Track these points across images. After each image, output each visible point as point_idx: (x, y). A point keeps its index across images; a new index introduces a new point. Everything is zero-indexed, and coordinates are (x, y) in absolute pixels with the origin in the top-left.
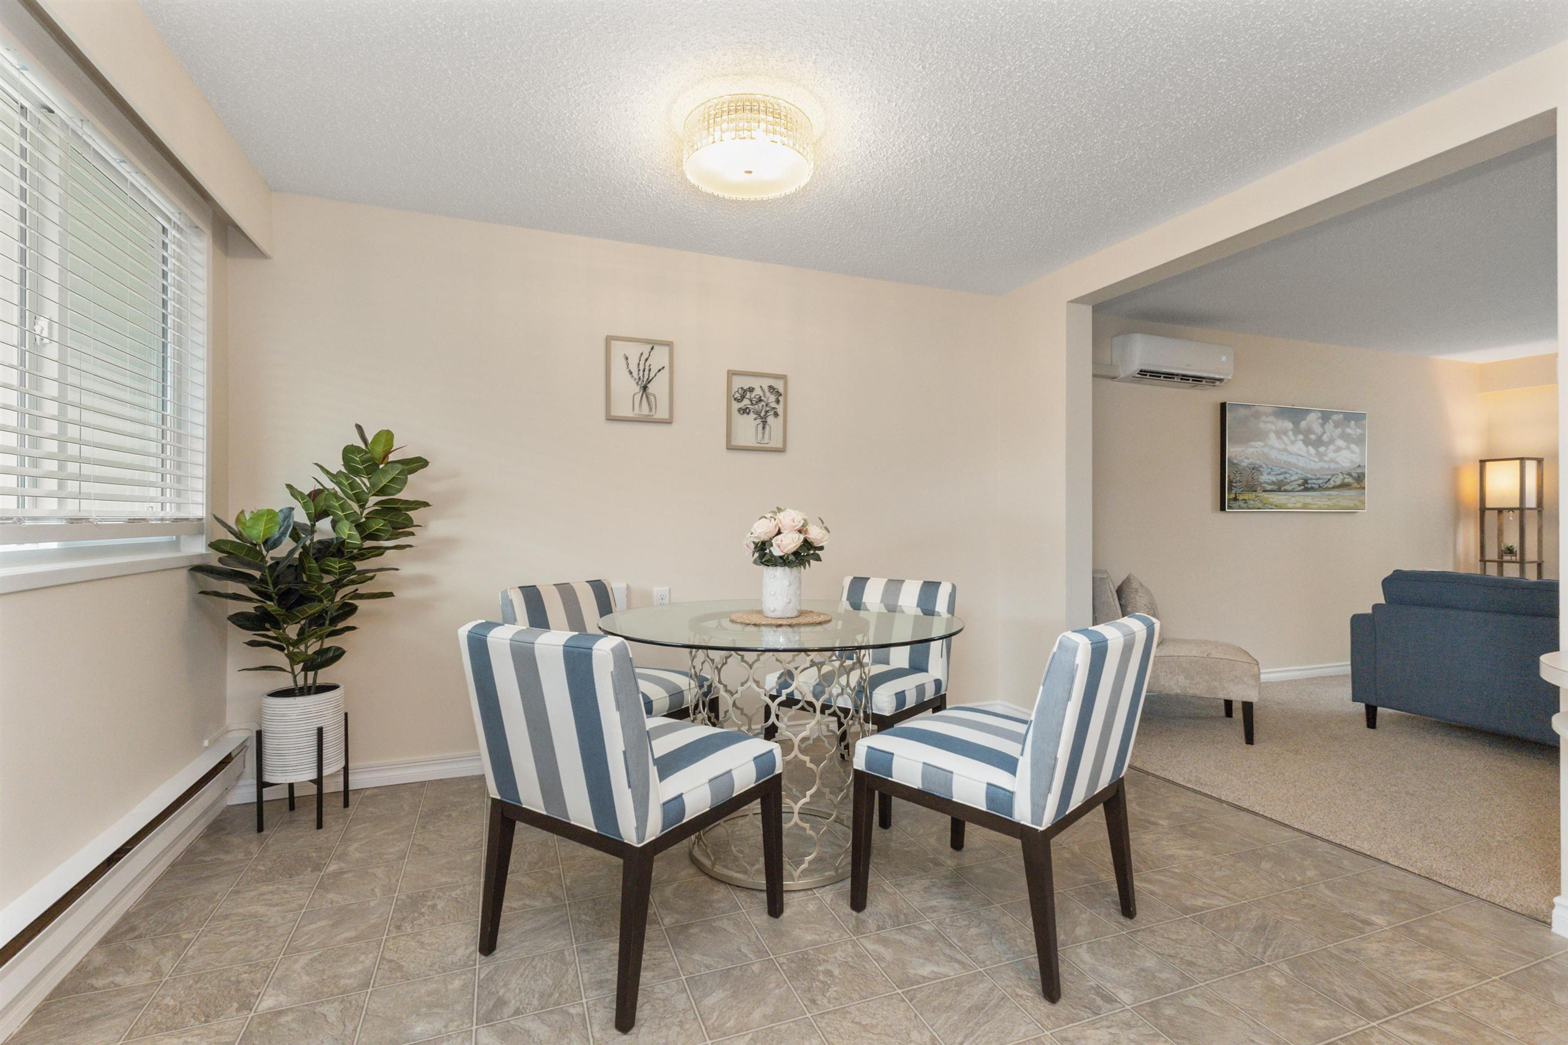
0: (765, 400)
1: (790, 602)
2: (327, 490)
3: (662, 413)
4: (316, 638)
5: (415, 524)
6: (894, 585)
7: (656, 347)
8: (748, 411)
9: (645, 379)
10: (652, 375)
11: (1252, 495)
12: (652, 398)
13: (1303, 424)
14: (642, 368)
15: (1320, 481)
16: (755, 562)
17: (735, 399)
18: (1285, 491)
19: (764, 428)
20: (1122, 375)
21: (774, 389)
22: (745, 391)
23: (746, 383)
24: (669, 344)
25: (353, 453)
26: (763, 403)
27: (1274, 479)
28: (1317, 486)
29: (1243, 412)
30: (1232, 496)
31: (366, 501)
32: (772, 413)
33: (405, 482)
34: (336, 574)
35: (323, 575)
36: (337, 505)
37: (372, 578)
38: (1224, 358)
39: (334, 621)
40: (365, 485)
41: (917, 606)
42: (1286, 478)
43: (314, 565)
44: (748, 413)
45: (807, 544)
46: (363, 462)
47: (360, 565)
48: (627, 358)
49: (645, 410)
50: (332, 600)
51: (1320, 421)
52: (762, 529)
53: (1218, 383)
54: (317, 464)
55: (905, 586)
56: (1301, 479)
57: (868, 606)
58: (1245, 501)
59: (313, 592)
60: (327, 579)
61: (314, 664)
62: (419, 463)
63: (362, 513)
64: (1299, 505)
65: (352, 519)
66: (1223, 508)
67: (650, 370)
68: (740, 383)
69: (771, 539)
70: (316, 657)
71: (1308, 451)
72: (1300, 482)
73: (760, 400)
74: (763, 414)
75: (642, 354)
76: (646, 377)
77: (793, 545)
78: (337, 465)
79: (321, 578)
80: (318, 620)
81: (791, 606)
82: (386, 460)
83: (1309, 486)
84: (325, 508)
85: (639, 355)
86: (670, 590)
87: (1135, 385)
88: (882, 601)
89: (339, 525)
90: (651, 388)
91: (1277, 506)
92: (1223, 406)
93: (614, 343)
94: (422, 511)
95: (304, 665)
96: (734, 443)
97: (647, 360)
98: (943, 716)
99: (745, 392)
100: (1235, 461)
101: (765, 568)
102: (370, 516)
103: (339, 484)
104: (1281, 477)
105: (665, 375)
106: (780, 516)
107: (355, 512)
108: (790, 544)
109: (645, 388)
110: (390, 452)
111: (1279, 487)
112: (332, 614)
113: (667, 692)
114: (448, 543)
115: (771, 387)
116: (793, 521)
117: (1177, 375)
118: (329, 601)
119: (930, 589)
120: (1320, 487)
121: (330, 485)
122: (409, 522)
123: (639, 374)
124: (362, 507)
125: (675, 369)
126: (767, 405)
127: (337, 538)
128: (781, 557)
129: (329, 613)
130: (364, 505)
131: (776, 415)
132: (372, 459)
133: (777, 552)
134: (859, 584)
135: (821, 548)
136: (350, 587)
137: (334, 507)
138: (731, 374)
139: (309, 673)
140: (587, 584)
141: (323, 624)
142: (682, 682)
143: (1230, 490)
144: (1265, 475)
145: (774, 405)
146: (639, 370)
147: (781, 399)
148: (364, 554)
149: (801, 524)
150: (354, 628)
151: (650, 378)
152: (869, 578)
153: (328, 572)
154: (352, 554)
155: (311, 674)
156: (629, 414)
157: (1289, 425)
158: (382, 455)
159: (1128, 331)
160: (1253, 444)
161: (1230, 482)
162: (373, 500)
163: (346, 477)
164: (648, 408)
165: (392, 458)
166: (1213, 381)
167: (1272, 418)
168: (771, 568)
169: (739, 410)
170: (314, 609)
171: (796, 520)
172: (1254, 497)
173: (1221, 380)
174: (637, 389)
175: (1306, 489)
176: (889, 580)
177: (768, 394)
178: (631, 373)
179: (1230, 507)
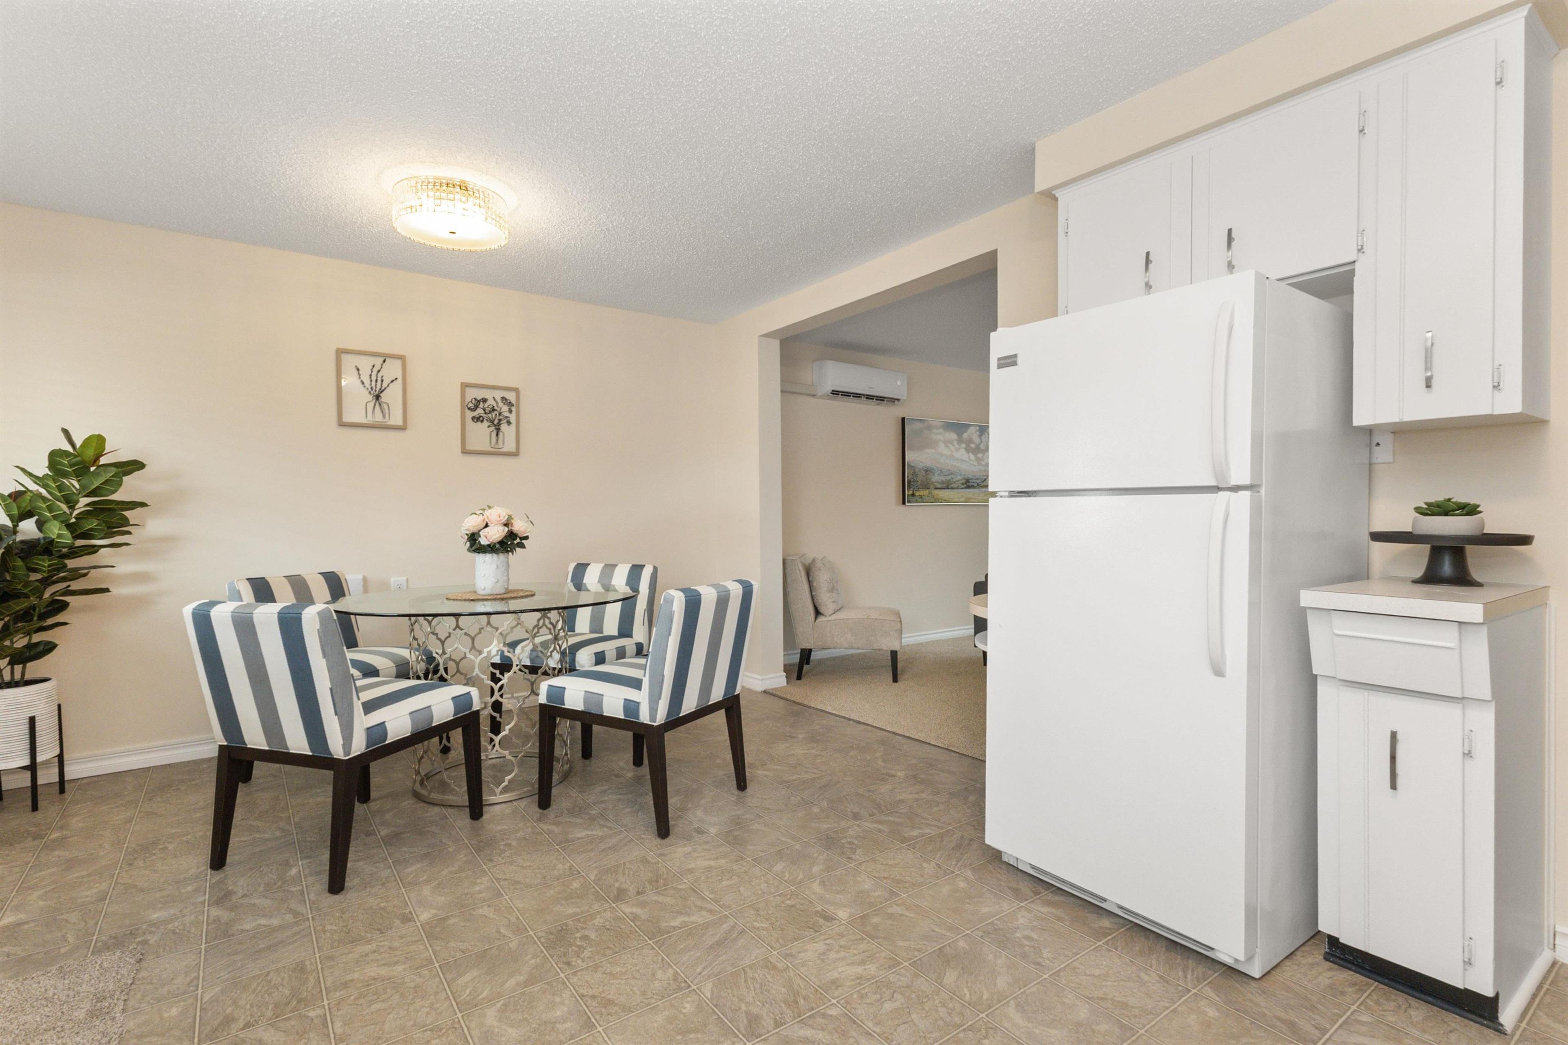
0: (499, 410)
1: (497, 582)
2: (31, 491)
3: (396, 419)
4: (24, 634)
5: (131, 523)
6: (609, 569)
7: (387, 360)
8: (481, 419)
9: (378, 389)
10: (385, 385)
11: (926, 492)
12: (385, 406)
13: (965, 435)
14: (374, 378)
15: (978, 481)
16: (469, 550)
17: (469, 409)
18: (952, 488)
19: (497, 435)
20: (820, 394)
21: (506, 400)
22: (479, 401)
23: (480, 394)
24: (402, 358)
25: (61, 457)
26: (496, 412)
27: (943, 479)
28: (976, 485)
29: (918, 425)
30: (911, 492)
31: (77, 502)
32: (505, 421)
33: (120, 484)
34: (44, 572)
35: (30, 574)
36: (44, 506)
37: (85, 575)
38: (899, 383)
39: (43, 617)
40: (74, 486)
41: (626, 585)
42: (952, 478)
43: (19, 563)
44: (482, 421)
45: (512, 535)
46: (71, 465)
47: (71, 563)
48: (358, 370)
49: (378, 417)
50: (40, 597)
51: (978, 433)
52: (472, 523)
53: (896, 402)
54: (17, 467)
55: (617, 569)
56: (964, 479)
57: (589, 587)
58: (921, 496)
59: (20, 589)
60: (34, 577)
61: (21, 658)
62: (136, 466)
63: (71, 514)
64: (963, 499)
65: (61, 519)
66: (904, 503)
67: (382, 381)
68: (473, 394)
69: (480, 531)
70: (26, 650)
71: (969, 457)
72: (963, 481)
73: (494, 410)
74: (496, 422)
75: (374, 366)
76: (379, 387)
77: (498, 535)
78: (42, 469)
79: (29, 576)
80: (26, 615)
81: (499, 585)
82: (97, 462)
83: (970, 484)
84: (29, 508)
85: (371, 367)
86: (407, 580)
87: (830, 402)
88: (599, 582)
89: (46, 527)
90: (384, 397)
91: (945, 501)
92: (903, 419)
93: (344, 357)
94: (139, 510)
95: (10, 660)
96: (469, 447)
97: (379, 371)
98: (621, 663)
99: (477, 403)
100: (913, 465)
101: (476, 554)
102: (80, 516)
103: (45, 486)
104: (948, 478)
105: (398, 386)
106: (487, 513)
107: (65, 512)
108: (495, 535)
109: (378, 397)
110: (102, 455)
111: (947, 486)
112: (40, 610)
113: (394, 663)
114: (168, 541)
115: (503, 398)
116: (499, 517)
117: (864, 395)
118: (37, 597)
119: (636, 570)
120: (978, 485)
121: (33, 487)
122: (125, 522)
123: (371, 384)
124: (72, 508)
125: (408, 380)
126: (500, 414)
127: (44, 538)
128: (489, 545)
129: (37, 610)
130: (74, 506)
131: (509, 423)
132: (82, 462)
133: (483, 541)
134: (581, 569)
135: (526, 538)
136: (60, 584)
137: (41, 508)
138: (465, 386)
139: (16, 666)
140: (320, 575)
141: (31, 620)
142: (405, 653)
143: (909, 487)
144: (936, 474)
145: (507, 414)
146: (371, 381)
147: (513, 409)
148: (75, 552)
149: (506, 518)
150: (65, 624)
151: (383, 388)
152: (589, 564)
153: (35, 570)
154: (61, 553)
155: (18, 668)
156: (361, 419)
157: (954, 436)
158: (93, 458)
159: (823, 358)
160: (927, 451)
161: (909, 482)
162: (84, 501)
163: (53, 480)
164: (381, 415)
165: (103, 461)
166: (893, 400)
167: (941, 431)
168: (481, 554)
169: (473, 418)
170: (20, 605)
171: (501, 516)
172: (927, 493)
173: (898, 400)
174: (370, 398)
175: (968, 487)
176: (606, 565)
177: (501, 404)
178: (363, 383)
179: (909, 502)
